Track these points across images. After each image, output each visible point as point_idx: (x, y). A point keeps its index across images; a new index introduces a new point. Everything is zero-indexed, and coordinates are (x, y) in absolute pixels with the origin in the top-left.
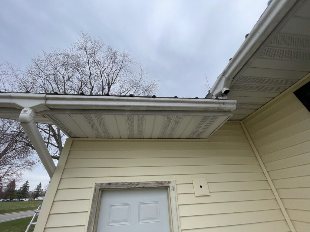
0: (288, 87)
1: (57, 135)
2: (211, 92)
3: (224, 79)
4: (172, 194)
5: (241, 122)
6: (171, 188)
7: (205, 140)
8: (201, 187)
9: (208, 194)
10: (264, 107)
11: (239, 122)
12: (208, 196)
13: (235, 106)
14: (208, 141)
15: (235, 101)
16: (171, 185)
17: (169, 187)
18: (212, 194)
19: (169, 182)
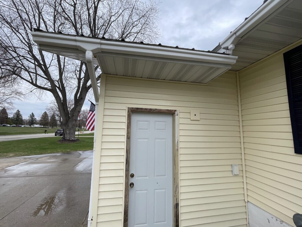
0: (281, 48)
1: (42, 64)
2: (220, 44)
3: (234, 36)
4: (176, 117)
5: (237, 72)
6: (176, 114)
7: (205, 84)
8: (195, 115)
9: (199, 119)
10: (259, 62)
11: (235, 72)
12: (199, 121)
13: (235, 61)
14: (207, 86)
15: (237, 57)
16: (176, 113)
17: (175, 113)
18: (201, 120)
19: (175, 111)
